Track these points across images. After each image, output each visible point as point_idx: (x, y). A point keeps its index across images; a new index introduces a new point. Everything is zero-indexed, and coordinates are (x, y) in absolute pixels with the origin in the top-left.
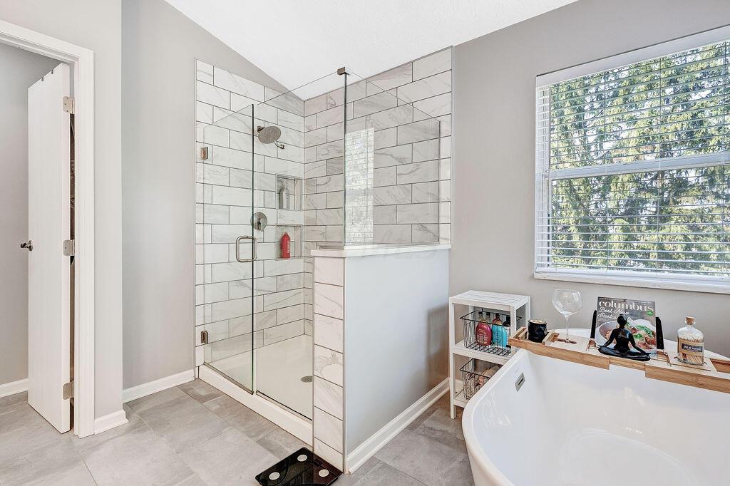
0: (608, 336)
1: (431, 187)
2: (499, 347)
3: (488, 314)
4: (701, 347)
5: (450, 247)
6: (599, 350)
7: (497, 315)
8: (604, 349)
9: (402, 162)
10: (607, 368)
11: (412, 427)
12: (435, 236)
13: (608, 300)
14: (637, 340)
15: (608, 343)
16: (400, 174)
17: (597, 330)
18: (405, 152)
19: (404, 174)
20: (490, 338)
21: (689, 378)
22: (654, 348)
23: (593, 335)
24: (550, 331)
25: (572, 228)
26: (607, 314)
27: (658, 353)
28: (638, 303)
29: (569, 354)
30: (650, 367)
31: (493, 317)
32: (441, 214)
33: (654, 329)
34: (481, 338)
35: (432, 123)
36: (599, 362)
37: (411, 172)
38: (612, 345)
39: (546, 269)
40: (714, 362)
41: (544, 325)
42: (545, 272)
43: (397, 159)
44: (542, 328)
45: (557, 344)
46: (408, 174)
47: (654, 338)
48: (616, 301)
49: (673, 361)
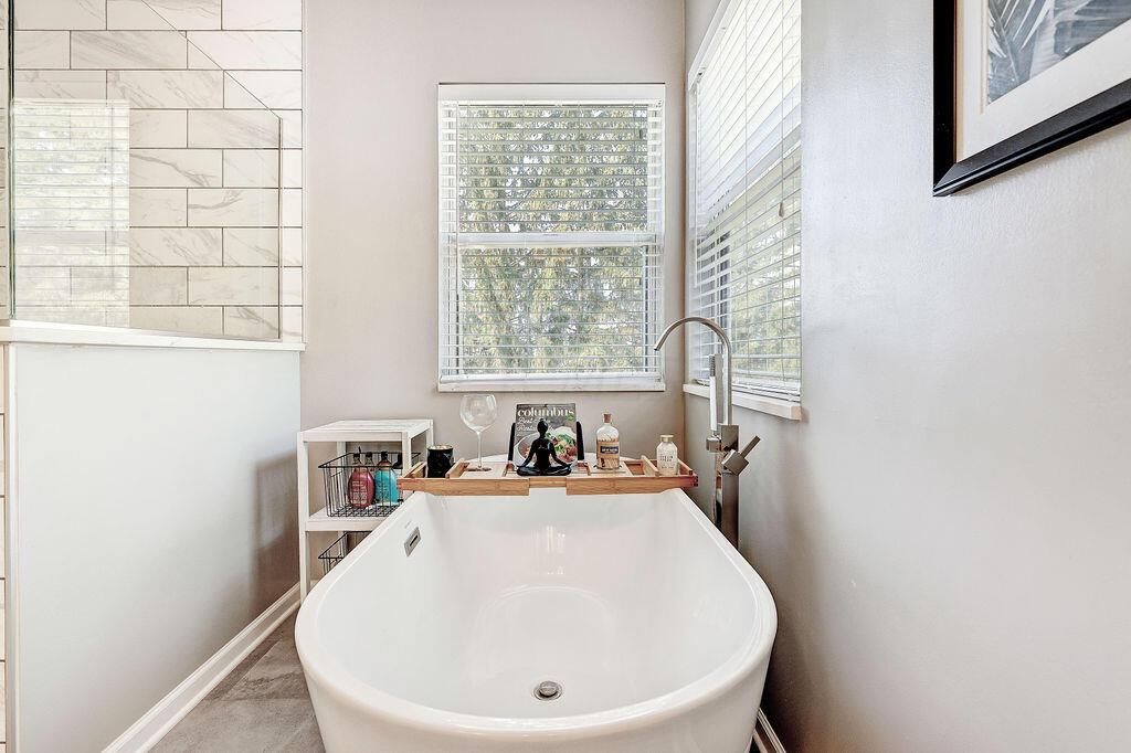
0: (527, 454)
1: (264, 238)
2: (385, 504)
3: (369, 455)
4: (617, 448)
5: (302, 347)
6: (518, 472)
7: (384, 455)
8: (523, 470)
9: (200, 183)
10: (525, 493)
11: (217, 694)
12: (272, 328)
13: (527, 407)
14: (558, 453)
15: (527, 462)
16: (195, 207)
17: (516, 447)
18: (207, 163)
19: (204, 207)
20: (371, 495)
21: (607, 485)
22: (575, 458)
23: (510, 458)
24: (458, 461)
25: (492, 350)
26: (527, 425)
27: (579, 465)
28: (559, 407)
29: (482, 486)
30: (572, 480)
31: (376, 459)
32: (284, 288)
33: (574, 436)
34: (356, 495)
35: (267, 120)
36: (518, 488)
37: (218, 206)
38: (531, 464)
39: (454, 377)
40: (628, 464)
41: (450, 451)
42: (453, 382)
43: (187, 174)
44: (447, 456)
45: (466, 475)
46: (213, 208)
47: (575, 448)
48: (537, 407)
49: (592, 469)
